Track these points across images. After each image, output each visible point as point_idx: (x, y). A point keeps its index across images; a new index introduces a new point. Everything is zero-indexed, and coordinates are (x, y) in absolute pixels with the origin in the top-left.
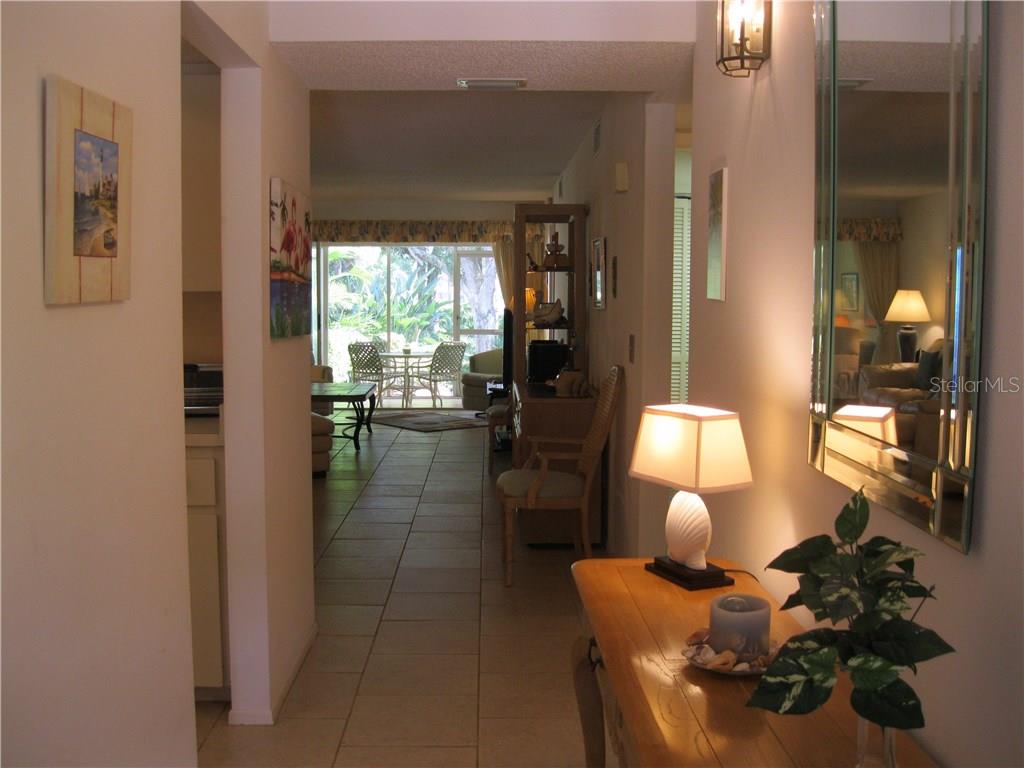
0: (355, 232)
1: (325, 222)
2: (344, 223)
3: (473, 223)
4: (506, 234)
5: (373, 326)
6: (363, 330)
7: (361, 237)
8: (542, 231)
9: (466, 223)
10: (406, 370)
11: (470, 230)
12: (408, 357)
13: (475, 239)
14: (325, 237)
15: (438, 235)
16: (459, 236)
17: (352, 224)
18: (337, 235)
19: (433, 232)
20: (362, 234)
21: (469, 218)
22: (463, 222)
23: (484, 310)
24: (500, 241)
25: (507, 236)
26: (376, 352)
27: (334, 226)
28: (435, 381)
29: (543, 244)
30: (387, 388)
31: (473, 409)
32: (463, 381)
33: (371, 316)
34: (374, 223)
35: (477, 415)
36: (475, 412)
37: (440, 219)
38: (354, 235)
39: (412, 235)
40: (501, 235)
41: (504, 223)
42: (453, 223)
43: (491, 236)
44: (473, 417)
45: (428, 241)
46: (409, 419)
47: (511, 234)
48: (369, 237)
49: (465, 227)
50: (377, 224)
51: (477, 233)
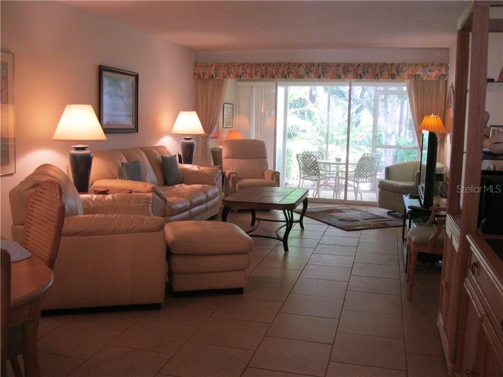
0: (302, 71)
1: (280, 64)
2: (294, 64)
3: (392, 64)
4: (417, 73)
5: (320, 140)
6: (313, 143)
7: (306, 75)
8: (446, 71)
9: (387, 64)
10: (337, 174)
11: (389, 70)
12: (339, 164)
13: (392, 77)
14: (280, 75)
15: (364, 73)
16: (381, 75)
17: (300, 65)
18: (288, 73)
19: (360, 72)
20: (307, 73)
21: (389, 61)
22: (384, 64)
23: (390, 132)
24: (413, 78)
25: (419, 75)
26: (316, 159)
27: (286, 67)
28: (358, 182)
29: (446, 82)
30: (323, 185)
31: (386, 208)
32: (379, 187)
33: (318, 134)
34: (317, 65)
35: (389, 212)
36: (387, 210)
37: (367, 62)
38: (301, 74)
39: (344, 73)
40: (414, 74)
41: (417, 65)
42: (376, 64)
43: (406, 74)
44: (386, 215)
45: (357, 78)
46: (336, 214)
47: (421, 73)
48: (312, 75)
49: (386, 67)
50: (319, 65)
51: (395, 72)
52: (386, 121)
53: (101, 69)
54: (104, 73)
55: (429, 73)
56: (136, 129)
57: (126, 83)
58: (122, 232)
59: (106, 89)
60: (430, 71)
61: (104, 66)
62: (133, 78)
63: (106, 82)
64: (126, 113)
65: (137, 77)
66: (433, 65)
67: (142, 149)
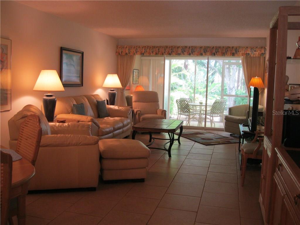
0: (180, 51)
1: (167, 47)
2: (175, 47)
3: (233, 47)
4: (248, 52)
5: (190, 92)
6: (186, 93)
7: (182, 54)
8: (265, 51)
9: (230, 47)
10: (200, 112)
11: (231, 51)
12: (201, 106)
13: (233, 55)
14: (166, 53)
15: (216, 52)
16: (226, 53)
17: (178, 47)
18: (172, 52)
19: (214, 51)
20: (183, 52)
21: (231, 45)
22: (228, 47)
23: (232, 87)
24: (245, 56)
25: (248, 54)
26: (188, 103)
27: (170, 48)
28: (213, 117)
29: (265, 58)
30: (192, 118)
33: (189, 88)
34: (188, 47)
35: (231, 135)
36: (230, 133)
37: (218, 46)
39: (205, 52)
40: (246, 53)
41: (247, 47)
42: (223, 47)
43: (241, 53)
44: (229, 136)
45: (212, 55)
46: (200, 136)
47: (250, 53)
48: (186, 53)
49: (229, 49)
50: (189, 48)
51: (234, 52)
52: (229, 80)
53: (62, 49)
54: (64, 52)
55: (254, 52)
56: (82, 84)
57: (76, 58)
58: (74, 145)
59: (65, 61)
60: (255, 51)
61: (63, 47)
62: (80, 55)
63: (64, 57)
64: (76, 75)
65: (83, 54)
66: (257, 47)
67: (85, 96)
